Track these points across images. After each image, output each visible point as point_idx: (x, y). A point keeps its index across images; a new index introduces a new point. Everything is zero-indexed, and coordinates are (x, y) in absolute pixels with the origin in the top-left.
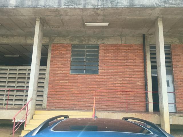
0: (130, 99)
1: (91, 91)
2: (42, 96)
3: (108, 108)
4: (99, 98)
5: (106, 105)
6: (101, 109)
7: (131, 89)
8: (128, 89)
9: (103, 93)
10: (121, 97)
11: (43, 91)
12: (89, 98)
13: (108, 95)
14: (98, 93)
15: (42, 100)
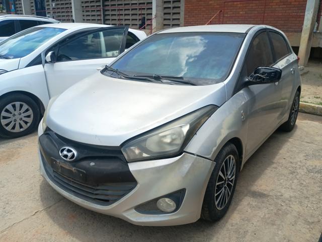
0: (290, 11)
1: (235, 3)
2: (179, 13)
4: (244, 12)
9: (251, 5)
10: (277, 9)
11: (179, 7)
12: (232, 13)
13: (257, 7)
14: (244, 5)
15: (179, 19)
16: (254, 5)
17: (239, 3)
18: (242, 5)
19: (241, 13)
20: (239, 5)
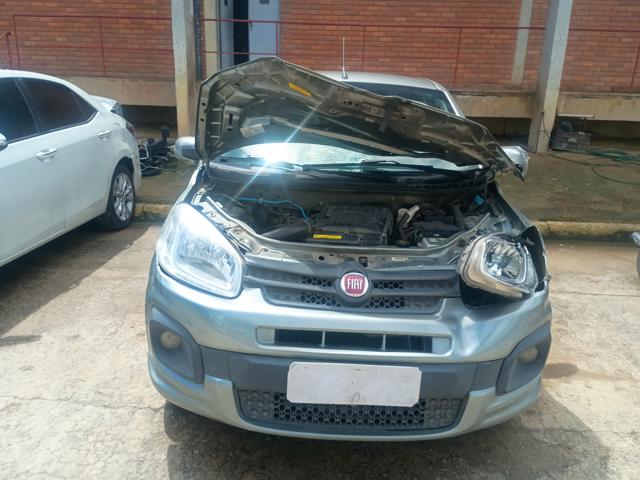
0: (153, 41)
1: (43, 19)
3: (93, 68)
4: (65, 39)
5: (89, 59)
6: (76, 73)
7: (155, 12)
8: (147, 12)
9: (76, 25)
10: (128, 36)
12: (39, 38)
13: (90, 30)
14: (62, 25)
16: (82, 25)
17: (50, 19)
18: (57, 25)
19: (59, 39)
20: (52, 24)
